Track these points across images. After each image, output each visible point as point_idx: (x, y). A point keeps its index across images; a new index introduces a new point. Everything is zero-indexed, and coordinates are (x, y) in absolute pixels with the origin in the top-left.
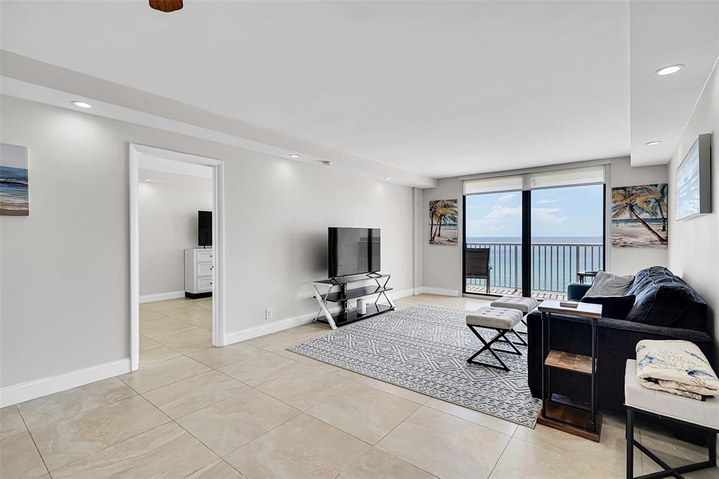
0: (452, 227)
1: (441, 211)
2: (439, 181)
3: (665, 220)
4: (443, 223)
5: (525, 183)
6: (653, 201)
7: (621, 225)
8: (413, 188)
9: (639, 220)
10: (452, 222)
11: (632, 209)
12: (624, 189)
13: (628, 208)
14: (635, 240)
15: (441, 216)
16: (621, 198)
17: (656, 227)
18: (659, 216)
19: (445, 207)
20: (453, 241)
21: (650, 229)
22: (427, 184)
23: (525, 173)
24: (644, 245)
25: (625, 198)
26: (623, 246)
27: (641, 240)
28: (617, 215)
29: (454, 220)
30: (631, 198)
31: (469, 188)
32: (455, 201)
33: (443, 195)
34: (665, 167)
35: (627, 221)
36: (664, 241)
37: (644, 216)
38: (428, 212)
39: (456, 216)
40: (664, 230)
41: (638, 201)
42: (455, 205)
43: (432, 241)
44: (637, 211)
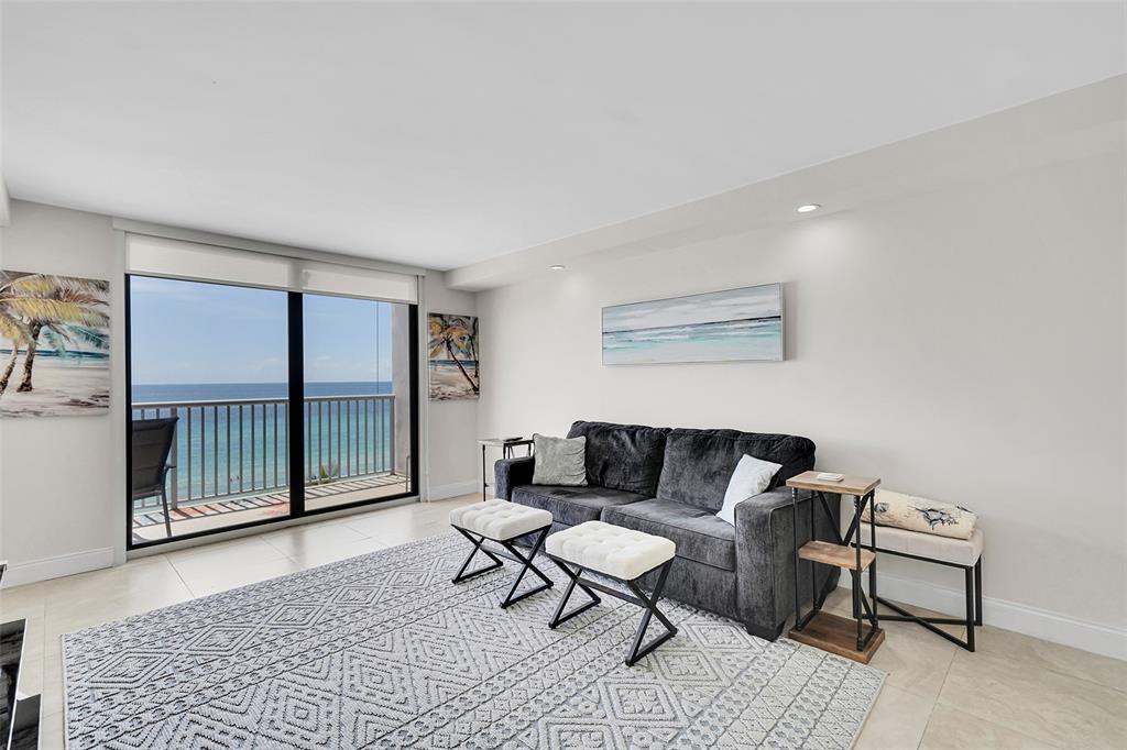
1: (34, 308)
3: (477, 364)
4: (43, 346)
5: (295, 276)
6: (467, 337)
7: (439, 367)
9: (456, 362)
10: (89, 347)
11: (449, 346)
12: (441, 316)
13: (445, 344)
14: (451, 389)
15: (37, 323)
16: (438, 328)
17: (470, 371)
18: (472, 359)
19: (56, 296)
20: (98, 401)
21: (466, 375)
23: (295, 256)
24: (461, 397)
25: (442, 329)
26: (442, 399)
27: (458, 390)
29: (99, 340)
30: (448, 330)
32: (103, 286)
34: (475, 295)
35: (445, 362)
36: (476, 389)
37: (460, 357)
39: (104, 331)
40: (476, 376)
41: (455, 336)
42: (101, 296)
44: (454, 349)
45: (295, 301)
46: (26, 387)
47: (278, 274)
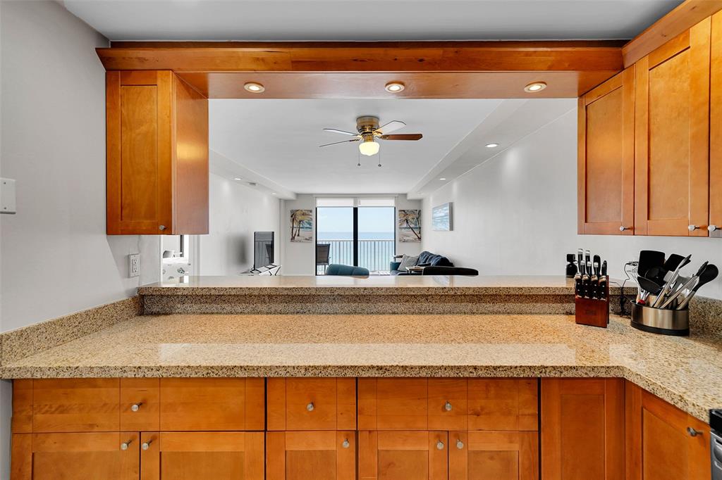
0: (309, 230)
1: (300, 218)
2: (298, 195)
3: (420, 228)
4: (301, 226)
5: (355, 203)
6: (415, 218)
7: (403, 230)
8: (280, 199)
9: (410, 228)
10: (308, 226)
11: (407, 222)
12: (404, 211)
13: (405, 221)
14: (408, 238)
15: (300, 221)
16: (403, 215)
17: (417, 231)
18: (418, 226)
19: (303, 215)
20: (309, 239)
21: (415, 233)
22: (291, 197)
23: (355, 197)
24: (412, 241)
25: (405, 216)
26: (404, 242)
27: (411, 238)
28: (401, 225)
29: (310, 224)
30: (407, 216)
31: (320, 202)
32: (311, 211)
33: (302, 206)
34: (420, 201)
35: (405, 228)
36: (420, 238)
37: (412, 226)
38: (289, 218)
39: (311, 222)
40: (420, 233)
41: (410, 218)
42: (311, 213)
43: (293, 238)
44: (409, 223)
45: (356, 210)
46: (298, 235)
47: (350, 203)
